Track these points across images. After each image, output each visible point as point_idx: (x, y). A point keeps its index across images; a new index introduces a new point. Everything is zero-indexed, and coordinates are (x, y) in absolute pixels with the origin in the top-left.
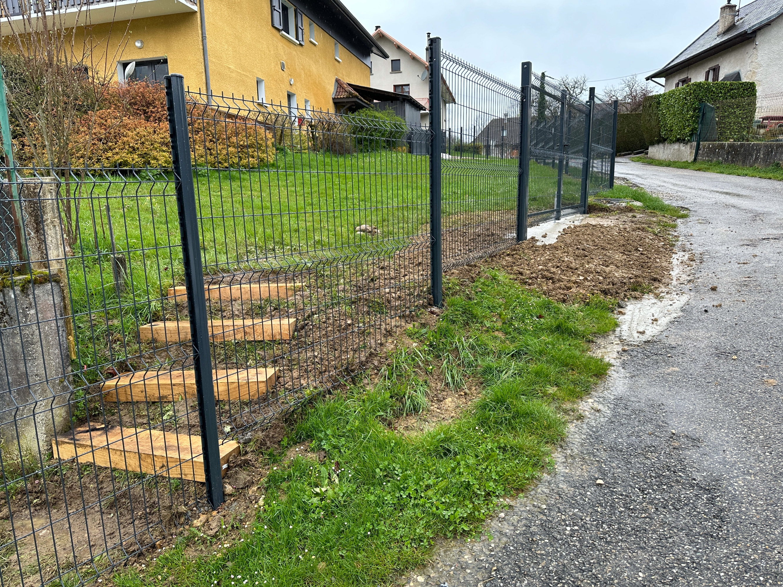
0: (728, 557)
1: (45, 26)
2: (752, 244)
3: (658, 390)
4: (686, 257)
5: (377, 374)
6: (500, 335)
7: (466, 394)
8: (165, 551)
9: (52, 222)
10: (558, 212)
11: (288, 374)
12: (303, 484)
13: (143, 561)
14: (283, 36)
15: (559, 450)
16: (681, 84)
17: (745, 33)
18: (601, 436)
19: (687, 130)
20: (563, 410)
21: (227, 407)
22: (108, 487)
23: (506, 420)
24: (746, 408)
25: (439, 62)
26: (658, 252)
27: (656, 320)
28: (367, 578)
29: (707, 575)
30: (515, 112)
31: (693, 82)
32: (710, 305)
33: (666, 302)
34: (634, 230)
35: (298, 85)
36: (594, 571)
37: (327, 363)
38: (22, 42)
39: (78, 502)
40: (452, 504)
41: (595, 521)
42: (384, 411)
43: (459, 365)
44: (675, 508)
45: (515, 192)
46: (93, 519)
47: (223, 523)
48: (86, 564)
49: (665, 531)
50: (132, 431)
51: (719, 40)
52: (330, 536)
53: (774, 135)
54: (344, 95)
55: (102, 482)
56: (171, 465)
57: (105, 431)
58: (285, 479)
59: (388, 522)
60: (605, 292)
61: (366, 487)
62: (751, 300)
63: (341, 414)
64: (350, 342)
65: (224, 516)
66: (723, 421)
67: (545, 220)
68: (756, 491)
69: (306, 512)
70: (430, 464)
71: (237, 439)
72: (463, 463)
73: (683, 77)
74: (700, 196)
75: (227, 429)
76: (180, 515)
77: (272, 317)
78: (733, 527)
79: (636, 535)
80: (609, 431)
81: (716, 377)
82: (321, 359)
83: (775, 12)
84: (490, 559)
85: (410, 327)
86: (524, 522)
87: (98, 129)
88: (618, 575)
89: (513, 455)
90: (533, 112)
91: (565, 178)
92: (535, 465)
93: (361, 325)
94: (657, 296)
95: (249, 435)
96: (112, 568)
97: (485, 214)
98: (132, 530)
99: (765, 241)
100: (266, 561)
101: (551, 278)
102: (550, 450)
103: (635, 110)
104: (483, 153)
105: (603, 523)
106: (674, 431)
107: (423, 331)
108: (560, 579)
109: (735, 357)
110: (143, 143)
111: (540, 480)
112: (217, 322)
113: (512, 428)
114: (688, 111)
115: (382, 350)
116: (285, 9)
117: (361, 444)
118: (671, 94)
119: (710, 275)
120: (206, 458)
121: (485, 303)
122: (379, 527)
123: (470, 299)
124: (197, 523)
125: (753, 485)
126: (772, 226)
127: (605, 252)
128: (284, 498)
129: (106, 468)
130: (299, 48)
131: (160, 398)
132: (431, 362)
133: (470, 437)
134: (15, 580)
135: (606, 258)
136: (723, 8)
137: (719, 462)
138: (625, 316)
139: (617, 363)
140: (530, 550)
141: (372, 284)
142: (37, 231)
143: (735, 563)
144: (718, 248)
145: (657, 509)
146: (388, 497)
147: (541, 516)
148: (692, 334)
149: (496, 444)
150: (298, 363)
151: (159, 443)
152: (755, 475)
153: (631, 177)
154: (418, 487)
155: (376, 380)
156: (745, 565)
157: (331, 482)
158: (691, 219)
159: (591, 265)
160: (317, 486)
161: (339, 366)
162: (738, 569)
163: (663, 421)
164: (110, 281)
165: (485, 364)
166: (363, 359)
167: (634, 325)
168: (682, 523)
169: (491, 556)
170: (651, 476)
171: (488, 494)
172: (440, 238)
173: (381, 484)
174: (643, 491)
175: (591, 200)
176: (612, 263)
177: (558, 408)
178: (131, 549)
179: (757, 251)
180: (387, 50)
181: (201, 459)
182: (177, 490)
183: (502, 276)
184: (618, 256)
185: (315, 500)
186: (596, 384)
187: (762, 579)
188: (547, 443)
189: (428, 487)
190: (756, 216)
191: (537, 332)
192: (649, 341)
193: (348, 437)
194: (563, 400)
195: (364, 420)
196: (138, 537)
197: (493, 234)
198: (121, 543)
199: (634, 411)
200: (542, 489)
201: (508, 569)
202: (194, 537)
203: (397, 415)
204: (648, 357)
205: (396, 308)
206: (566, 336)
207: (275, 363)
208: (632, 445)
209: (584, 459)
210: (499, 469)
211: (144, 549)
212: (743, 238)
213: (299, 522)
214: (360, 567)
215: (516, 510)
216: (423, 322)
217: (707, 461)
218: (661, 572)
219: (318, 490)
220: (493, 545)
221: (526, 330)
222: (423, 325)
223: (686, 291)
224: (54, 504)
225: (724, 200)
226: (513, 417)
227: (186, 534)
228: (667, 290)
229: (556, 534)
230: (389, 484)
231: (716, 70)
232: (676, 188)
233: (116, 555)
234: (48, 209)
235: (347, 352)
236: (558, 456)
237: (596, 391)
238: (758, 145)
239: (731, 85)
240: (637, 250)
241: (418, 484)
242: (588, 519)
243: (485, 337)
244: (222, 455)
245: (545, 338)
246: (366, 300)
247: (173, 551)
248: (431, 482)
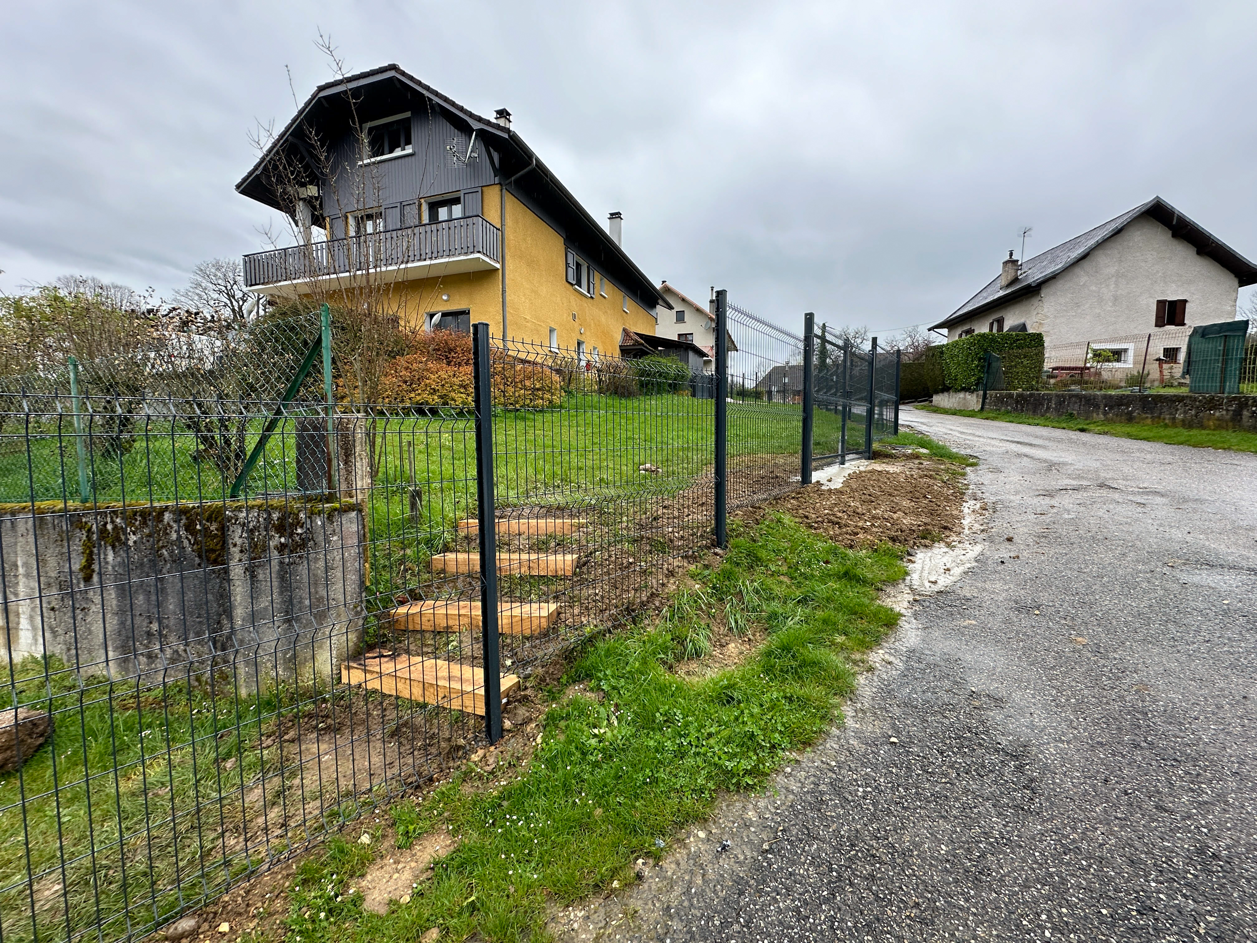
0: (1043, 834)
1: (368, 281)
2: (1049, 494)
3: (954, 644)
4: (978, 506)
5: (658, 615)
6: (785, 579)
7: (749, 640)
8: (442, 785)
9: (360, 455)
10: (843, 456)
11: (569, 611)
12: (582, 723)
13: (420, 794)
14: (576, 290)
15: (849, 703)
16: (964, 335)
17: (1029, 286)
18: (893, 690)
19: (973, 379)
20: (852, 661)
21: (509, 641)
22: (391, 714)
23: (792, 668)
24: (1053, 668)
25: (725, 312)
26: (947, 499)
27: (948, 570)
28: (645, 829)
29: (1019, 853)
30: (798, 360)
31: (976, 332)
32: (1006, 556)
33: (957, 551)
34: (921, 477)
35: (588, 333)
36: (890, 839)
37: (607, 601)
38: (347, 296)
39: (361, 728)
40: (735, 755)
41: (890, 782)
42: (664, 653)
43: (743, 609)
44: (978, 774)
45: (799, 438)
46: (374, 747)
47: (500, 759)
48: (364, 793)
49: (968, 799)
50: (420, 659)
51: (1001, 293)
52: (608, 781)
53: (1066, 385)
54: (630, 343)
55: (385, 710)
56: (453, 696)
57: (394, 657)
58: (563, 718)
59: (668, 770)
60: (894, 539)
61: (645, 731)
62: (1052, 553)
63: (621, 655)
64: (632, 580)
65: (502, 752)
66: (1028, 681)
67: (829, 464)
68: (1071, 761)
69: (584, 754)
70: (712, 711)
71: (517, 673)
72: (746, 711)
73: (966, 328)
74: (989, 445)
75: (509, 662)
76: (459, 748)
77: (555, 552)
78: (1047, 800)
79: (937, 802)
80: (902, 685)
81: (1018, 633)
82: (602, 597)
83: (1060, 266)
84: (775, 817)
85: (692, 568)
86: (812, 779)
87: (404, 373)
88: (917, 846)
89: (799, 706)
90: (815, 360)
91: (849, 424)
92: (823, 718)
93: (642, 564)
94: (948, 545)
95: (529, 671)
96: (389, 799)
97: (769, 456)
98: (411, 761)
99: (1062, 492)
100: (542, 802)
101: (838, 523)
102: (839, 703)
103: (918, 359)
104: (765, 398)
105: (898, 786)
106: (973, 689)
107: (706, 572)
108: (852, 845)
109: (1037, 612)
110: (443, 385)
111: (828, 734)
112: (504, 556)
113: (799, 677)
114: (972, 361)
115: (663, 591)
116: (578, 266)
117: (641, 686)
118: (955, 344)
119: (1005, 525)
120: (487, 691)
121: (770, 546)
122: (659, 775)
123: (754, 541)
124: (475, 757)
125: (1066, 754)
126: (1069, 476)
127: (892, 498)
128: (562, 738)
129: (390, 696)
130: (591, 300)
131: (448, 627)
132: (713, 605)
133: (754, 684)
134: (295, 806)
135: (893, 504)
136: (1005, 263)
137: (1027, 726)
138: (915, 565)
139: (908, 613)
140: (819, 810)
141: (654, 523)
142: (346, 463)
143: (1052, 842)
144: (1012, 497)
145: (958, 774)
146: (668, 744)
147: (830, 774)
148: (988, 585)
149: (782, 694)
150: (579, 600)
151: (443, 673)
152: (1068, 742)
153: (916, 424)
154: (699, 735)
155: (657, 622)
156: (1063, 845)
157: (610, 725)
158: (981, 467)
159: (878, 511)
160: (595, 727)
161: (619, 604)
162: (1055, 849)
163: (960, 678)
164: (408, 513)
165: (770, 610)
166: (645, 599)
167: (925, 574)
168: (987, 792)
169: (777, 814)
170: (950, 737)
171: (773, 746)
172: (724, 478)
173: (661, 730)
174: (942, 753)
175: (875, 446)
176: (900, 510)
177: (847, 659)
178: (409, 780)
179: (1053, 502)
180: (672, 302)
181: (482, 692)
182: (456, 722)
183: (787, 519)
184: (906, 503)
185: (593, 742)
186: (887, 634)
187: (1084, 863)
188: (835, 694)
189: (710, 735)
190: (1051, 466)
191: (825, 577)
192: (942, 592)
193: (628, 678)
194: (852, 649)
195: (644, 662)
196: (417, 769)
197: (777, 477)
198: (400, 775)
199: (928, 665)
200: (831, 744)
201: (796, 831)
202: (471, 772)
203: (679, 659)
204: (942, 608)
205: (679, 548)
206: (854, 583)
207: (556, 598)
208: (928, 702)
209: (875, 713)
210: (784, 720)
211: (421, 781)
212: (1039, 488)
213: (576, 764)
214: (638, 816)
215: (804, 765)
216: (706, 563)
217: (1013, 724)
218: (966, 846)
219: (596, 731)
220: (779, 802)
221: (812, 575)
222: (706, 567)
223: (979, 540)
224: (338, 729)
225: (1016, 449)
226: (800, 666)
227: (464, 768)
228: (959, 539)
229: (847, 795)
230: (669, 730)
231: (1000, 322)
232: (963, 436)
233: (393, 786)
234: (357, 443)
235: (628, 591)
236: (848, 710)
237: (886, 642)
238: (1048, 395)
239: (1017, 335)
240: (925, 497)
241: (700, 731)
242: (882, 780)
243: (769, 581)
244: (502, 689)
245: (833, 584)
246: (649, 539)
247: (450, 786)
248: (713, 730)
